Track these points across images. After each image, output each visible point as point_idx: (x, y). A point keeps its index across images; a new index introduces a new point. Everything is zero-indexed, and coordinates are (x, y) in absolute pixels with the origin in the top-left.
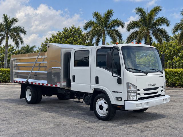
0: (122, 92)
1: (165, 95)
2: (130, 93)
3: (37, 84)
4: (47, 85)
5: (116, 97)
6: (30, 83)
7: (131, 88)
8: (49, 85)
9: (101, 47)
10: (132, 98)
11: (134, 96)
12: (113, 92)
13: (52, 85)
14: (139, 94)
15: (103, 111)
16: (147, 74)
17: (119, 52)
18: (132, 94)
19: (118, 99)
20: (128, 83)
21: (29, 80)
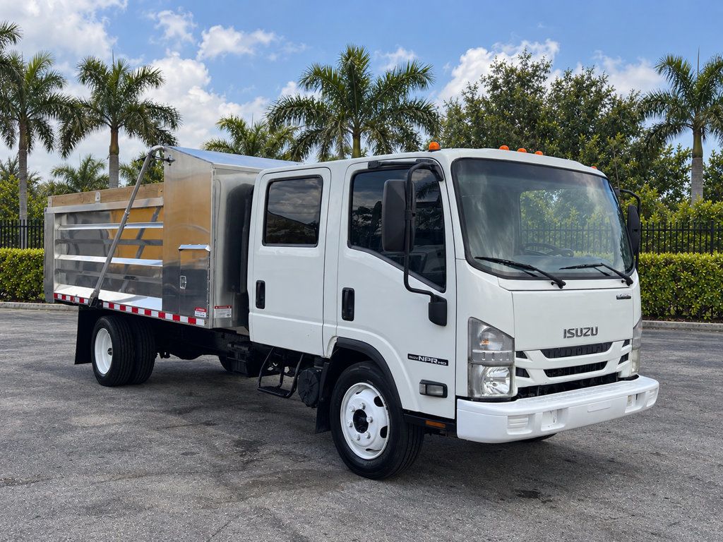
0: (446, 362)
1: (636, 377)
2: (481, 368)
3: (129, 310)
4: (162, 314)
5: (423, 382)
6: (106, 306)
7: (489, 343)
8: (169, 317)
9: (370, 164)
10: (488, 390)
11: (502, 380)
12: (412, 357)
13: (176, 317)
14: (523, 373)
15: (369, 437)
16: (561, 285)
17: (442, 185)
18: (492, 372)
19: (428, 388)
20: (474, 324)
21: (101, 291)
